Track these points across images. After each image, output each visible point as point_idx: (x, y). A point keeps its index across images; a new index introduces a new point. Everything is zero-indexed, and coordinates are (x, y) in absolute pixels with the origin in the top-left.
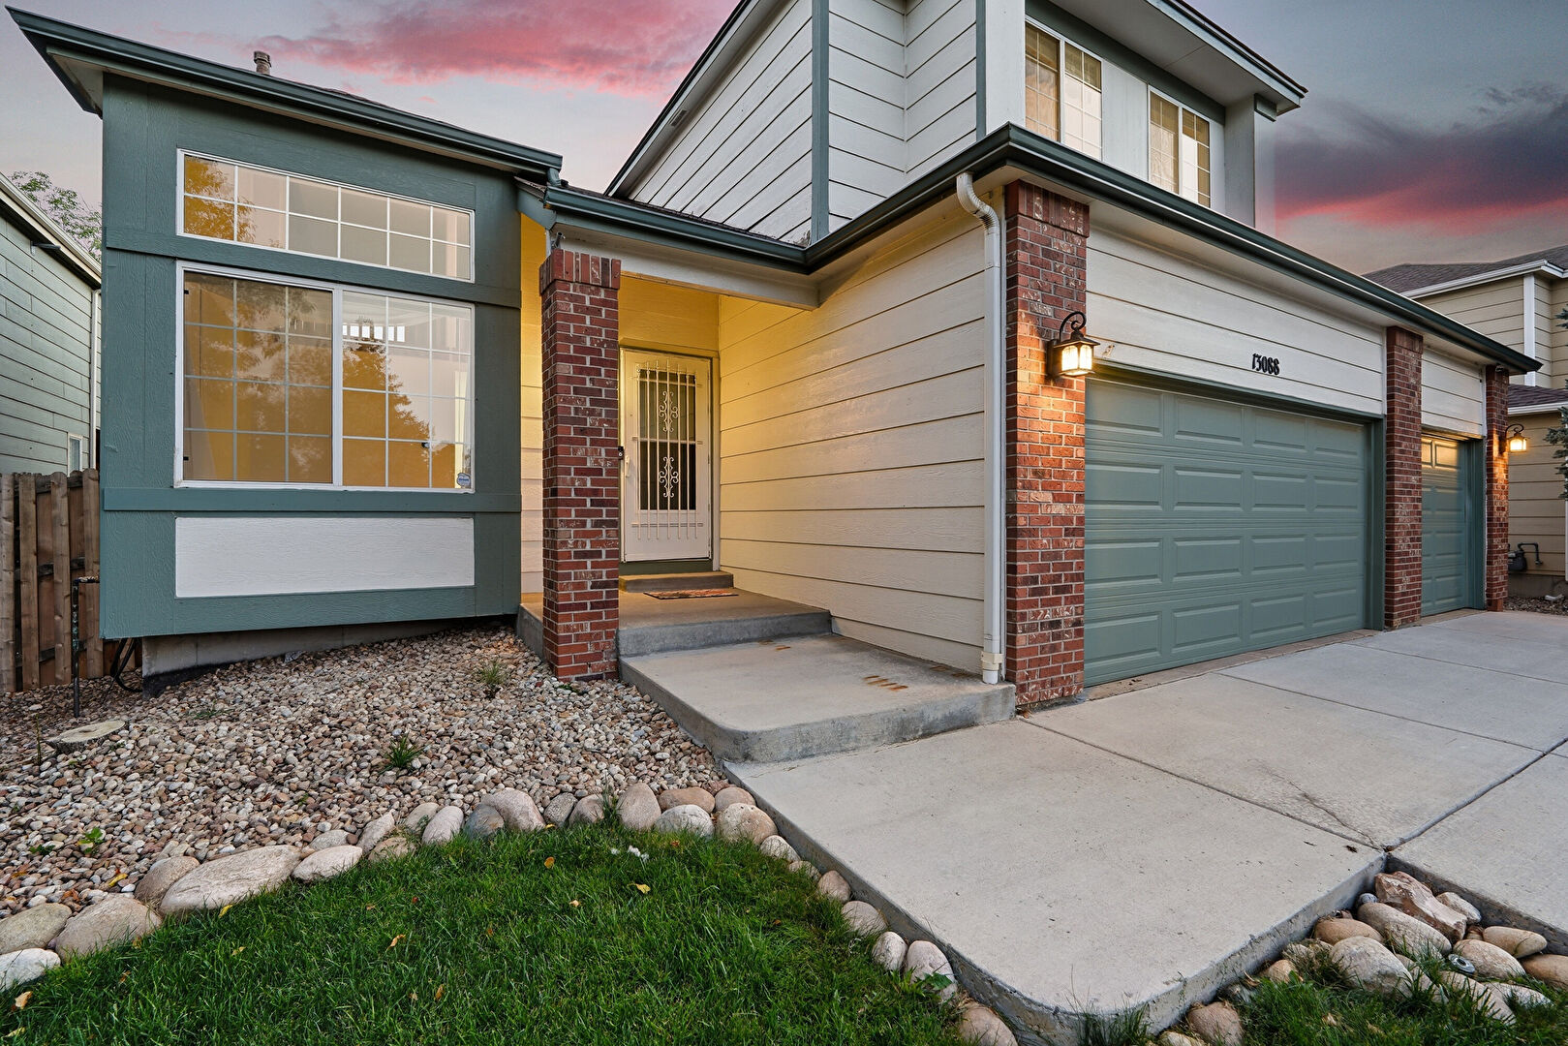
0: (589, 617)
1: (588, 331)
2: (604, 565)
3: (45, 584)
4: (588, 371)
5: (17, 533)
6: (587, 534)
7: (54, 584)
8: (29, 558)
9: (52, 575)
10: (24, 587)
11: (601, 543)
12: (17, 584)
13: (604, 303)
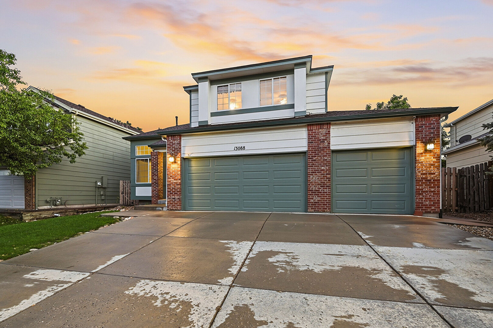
0: (155, 198)
1: (155, 161)
2: (157, 191)
4: (155, 166)
6: (155, 187)
11: (156, 189)
13: (156, 157)
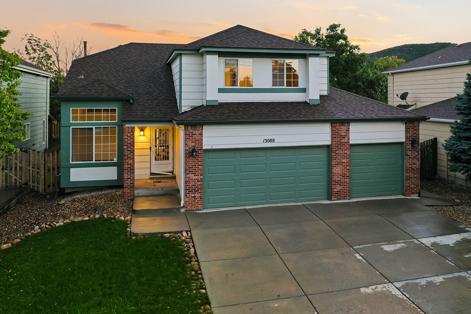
1: (129, 140)
3: (49, 173)
4: (129, 147)
5: (45, 163)
7: (50, 173)
8: (46, 168)
9: (50, 171)
10: (46, 173)
11: (131, 176)
12: (45, 173)
13: (132, 135)
